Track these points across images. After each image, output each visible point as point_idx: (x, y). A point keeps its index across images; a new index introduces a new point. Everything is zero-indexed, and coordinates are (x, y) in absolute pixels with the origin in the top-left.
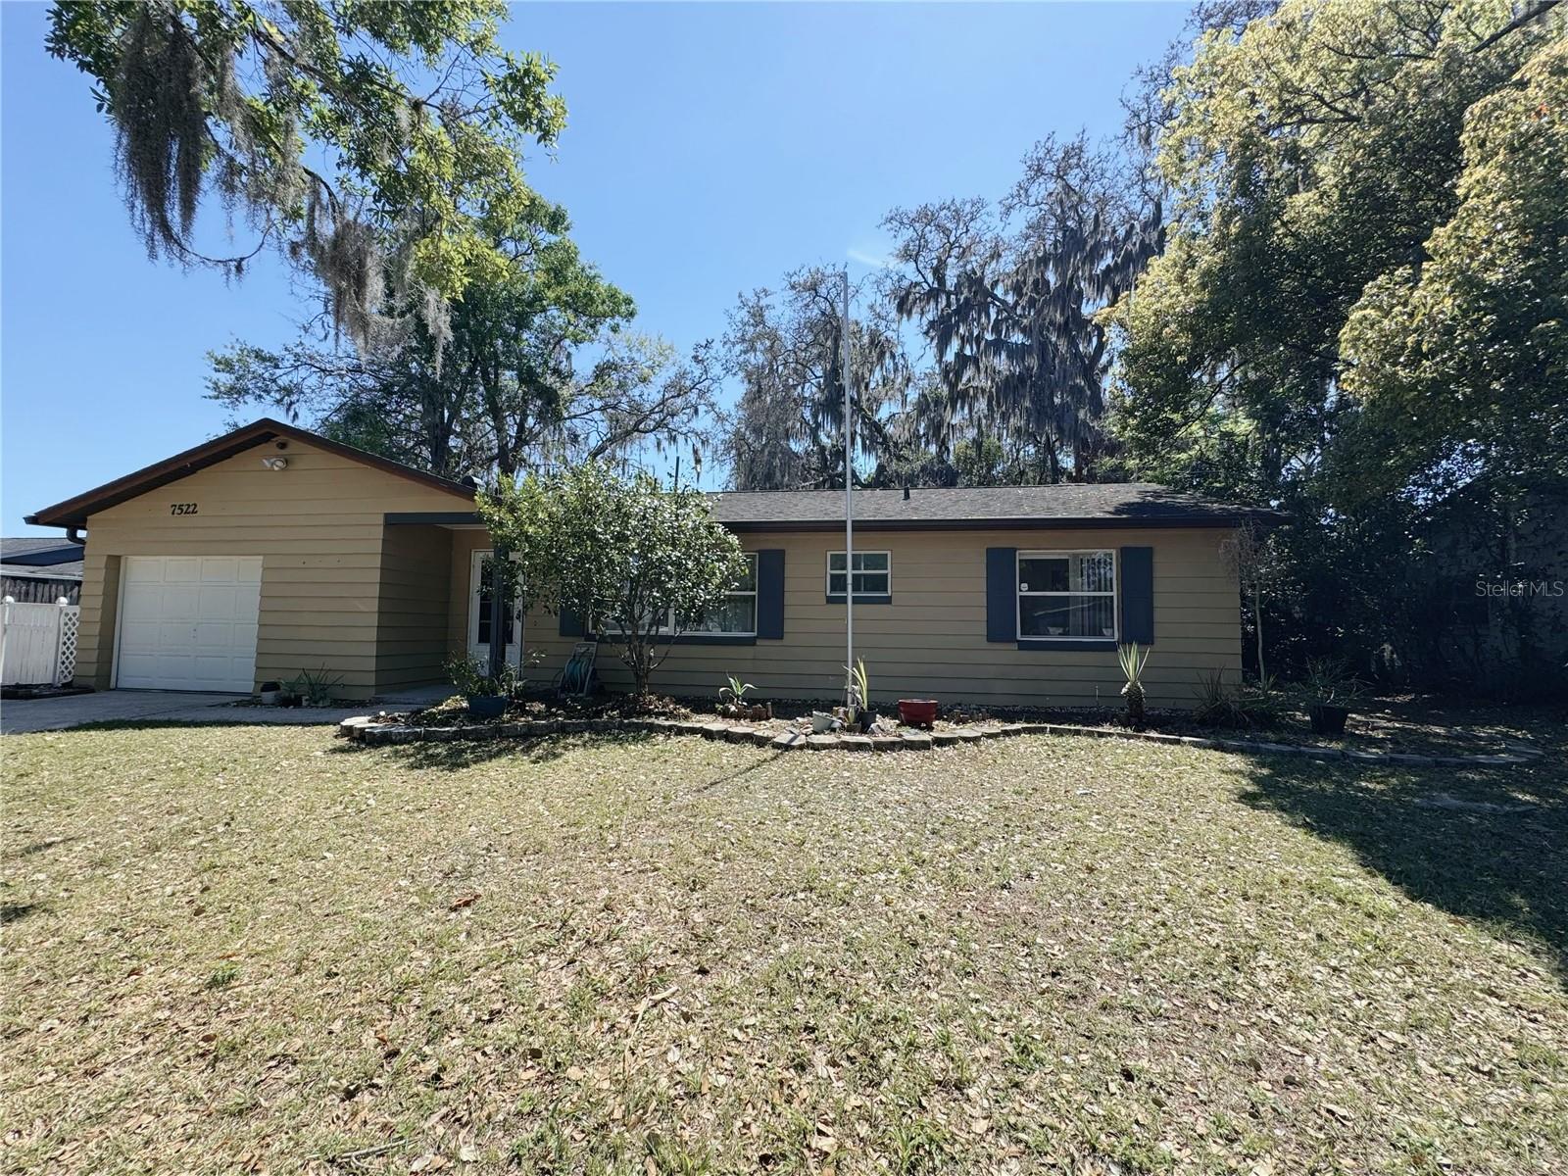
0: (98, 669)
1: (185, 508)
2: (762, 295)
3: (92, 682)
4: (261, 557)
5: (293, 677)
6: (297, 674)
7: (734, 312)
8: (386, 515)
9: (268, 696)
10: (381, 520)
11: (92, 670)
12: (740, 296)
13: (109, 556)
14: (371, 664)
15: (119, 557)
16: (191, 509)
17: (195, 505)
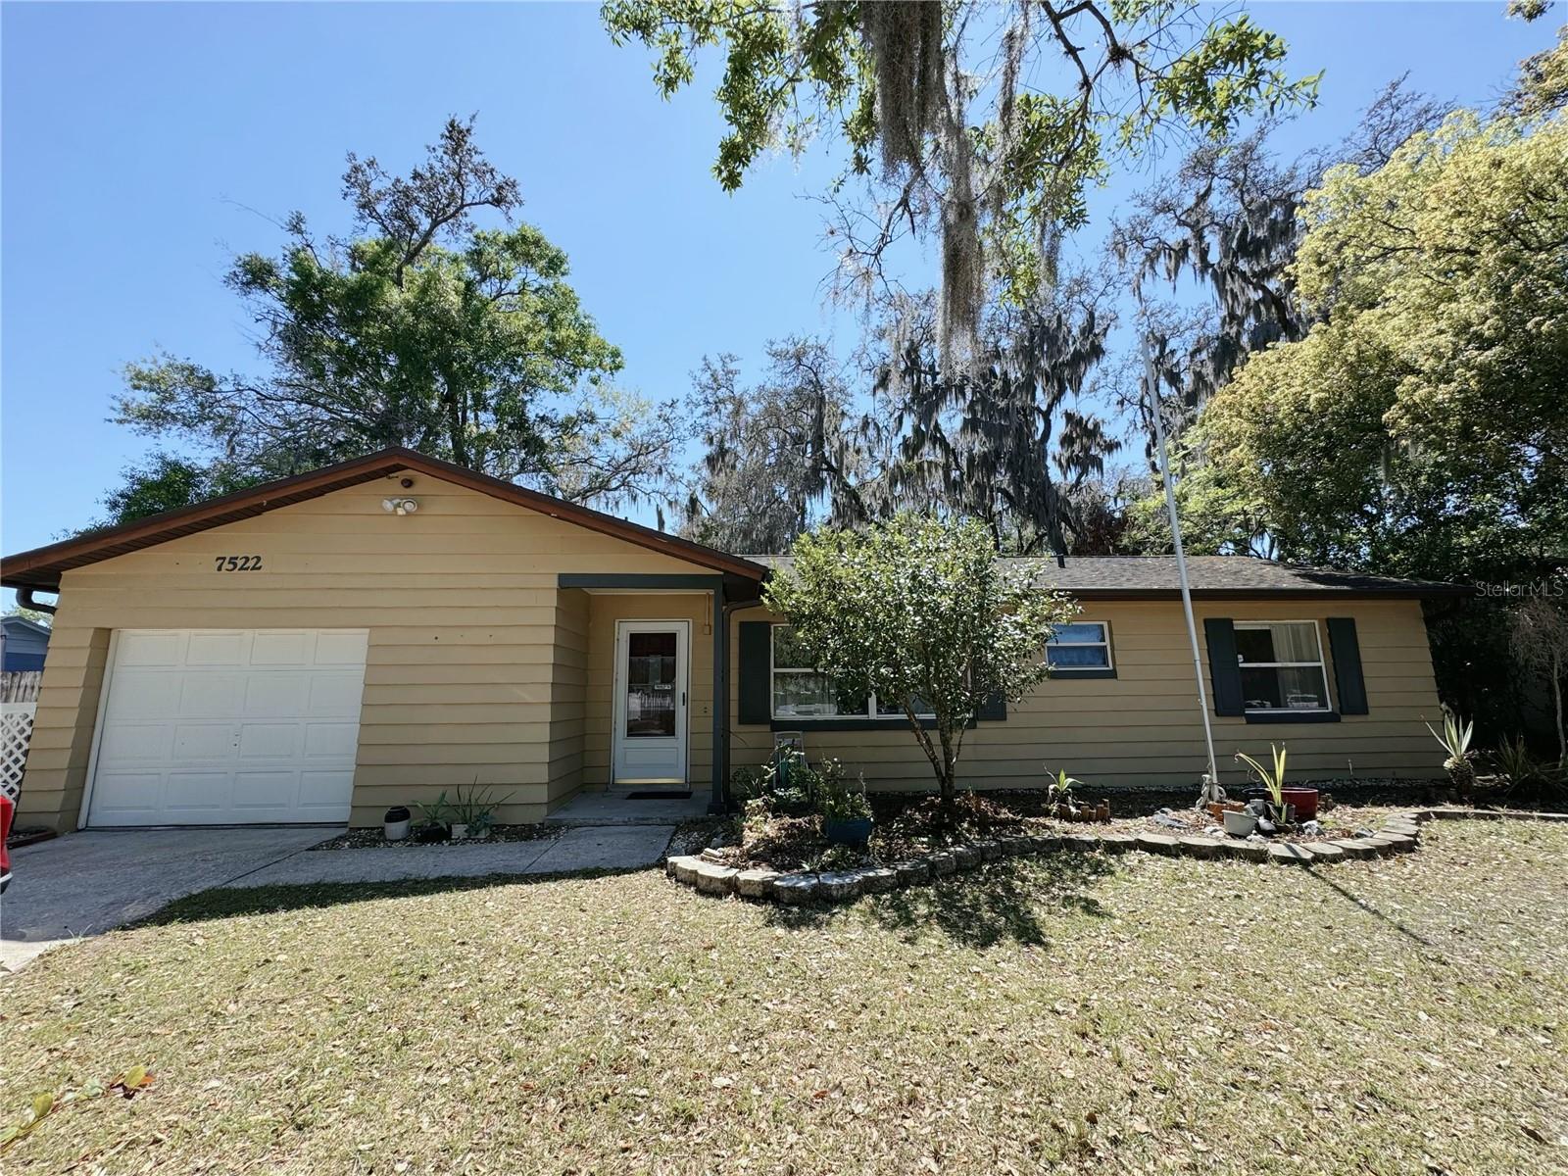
0: (65, 799)
1: (240, 563)
2: (728, 360)
3: (53, 822)
4: (368, 630)
5: (432, 797)
6: (438, 793)
7: (698, 374)
8: (560, 576)
9: (397, 829)
10: (555, 583)
11: (55, 803)
12: (705, 359)
13: (96, 629)
14: (543, 774)
15: (110, 630)
16: (251, 564)
17: (259, 558)
